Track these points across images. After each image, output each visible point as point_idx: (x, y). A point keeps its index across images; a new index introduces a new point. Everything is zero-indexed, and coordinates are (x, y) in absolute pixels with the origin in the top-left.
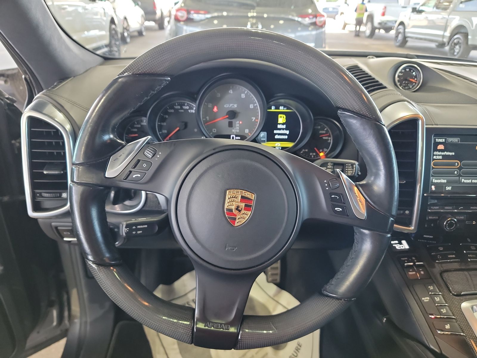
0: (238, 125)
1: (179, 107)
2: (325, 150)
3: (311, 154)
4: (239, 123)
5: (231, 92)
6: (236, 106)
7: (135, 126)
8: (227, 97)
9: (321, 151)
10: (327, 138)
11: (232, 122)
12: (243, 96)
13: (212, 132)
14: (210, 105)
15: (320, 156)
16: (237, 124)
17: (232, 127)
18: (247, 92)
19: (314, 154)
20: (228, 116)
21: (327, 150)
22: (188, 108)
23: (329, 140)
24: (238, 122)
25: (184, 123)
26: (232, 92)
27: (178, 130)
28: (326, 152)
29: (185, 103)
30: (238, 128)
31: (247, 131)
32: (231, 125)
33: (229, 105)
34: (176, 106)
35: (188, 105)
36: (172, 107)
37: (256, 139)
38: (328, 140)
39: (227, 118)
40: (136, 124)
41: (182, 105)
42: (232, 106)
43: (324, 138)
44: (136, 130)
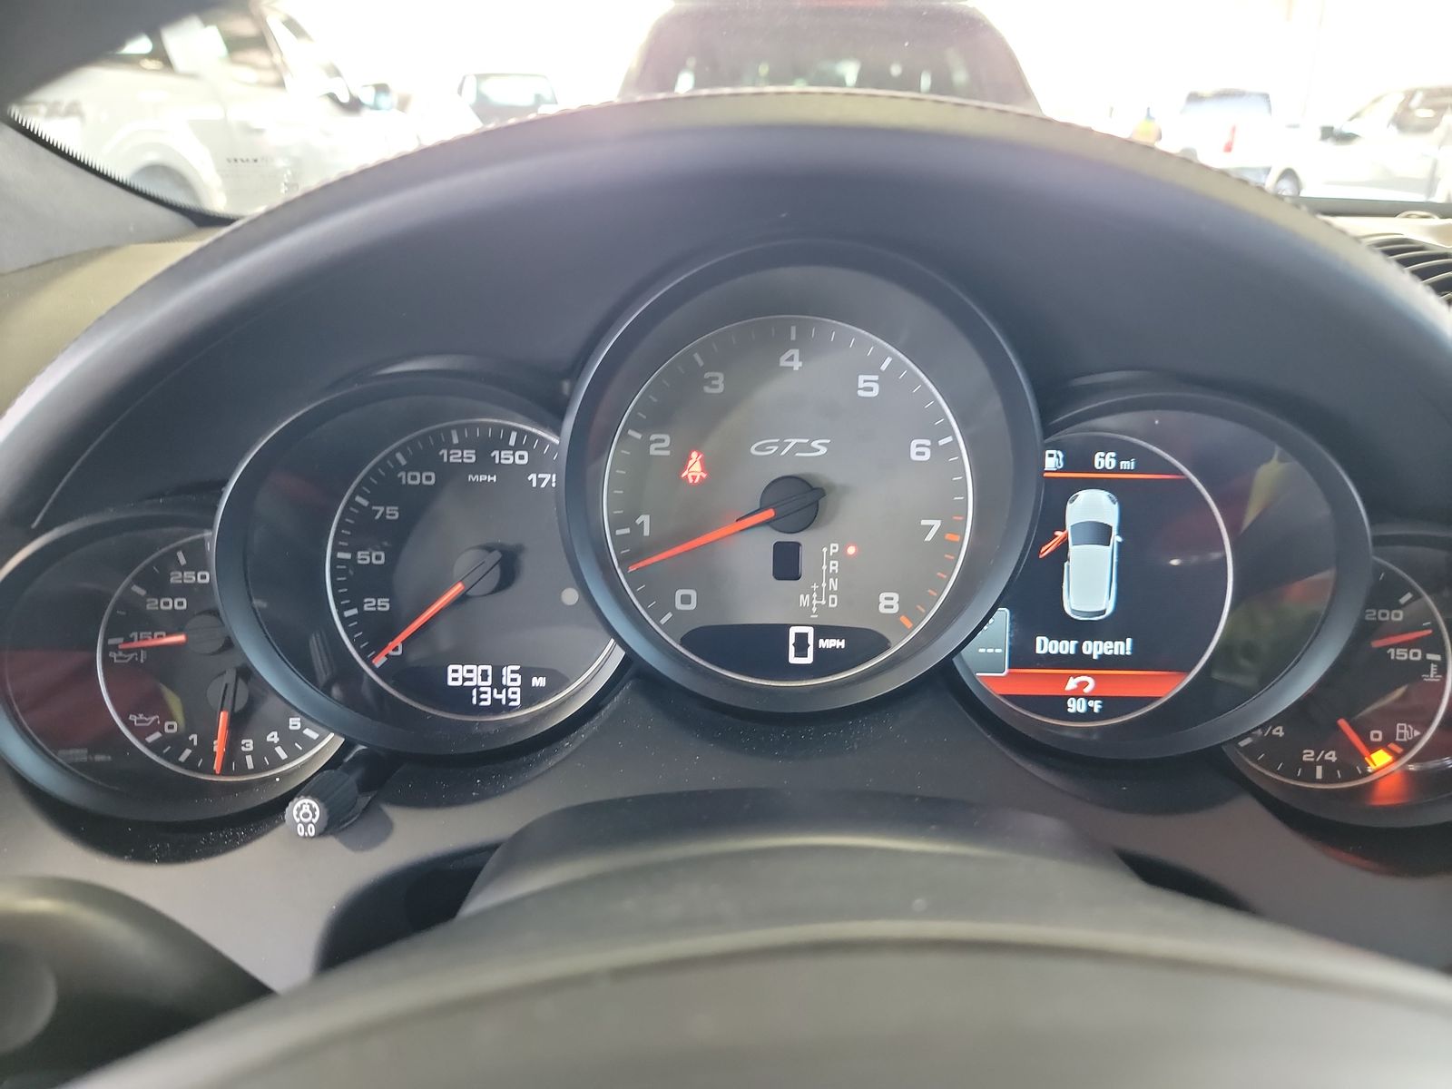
0: (834, 566)
1: (470, 456)
2: (1405, 731)
3: (1308, 755)
4: (841, 556)
5: (793, 361)
6: (820, 448)
7: (175, 578)
8: (769, 393)
9: (1377, 735)
10: (1415, 655)
11: (798, 545)
12: (869, 387)
13: (674, 610)
14: (661, 445)
15: (1366, 774)
16: (829, 558)
17: (796, 576)
18: (896, 363)
19: (1331, 756)
20: (770, 514)
21: (1417, 733)
22: (521, 458)
23: (1433, 667)
24: (834, 548)
25: (497, 555)
26: (797, 365)
27: (462, 599)
28: (1408, 746)
29: (509, 430)
30: (834, 585)
31: (889, 603)
32: (787, 564)
33: (782, 446)
34: (450, 446)
35: (526, 441)
36: (424, 457)
37: (955, 660)
38: (1425, 665)
39: (767, 523)
40: (183, 569)
41: (488, 444)
42: (798, 447)
43: (1401, 654)
44: (180, 604)
